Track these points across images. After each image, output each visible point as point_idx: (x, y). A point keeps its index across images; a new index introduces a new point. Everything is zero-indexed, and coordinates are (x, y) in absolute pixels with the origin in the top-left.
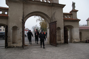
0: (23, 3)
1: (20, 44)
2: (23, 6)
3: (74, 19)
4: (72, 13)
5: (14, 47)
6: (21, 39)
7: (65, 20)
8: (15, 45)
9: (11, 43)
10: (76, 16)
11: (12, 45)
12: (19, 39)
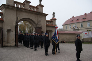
0: (17, 11)
1: (14, 44)
2: (17, 13)
3: (53, 25)
4: (52, 21)
5: (8, 46)
6: (14, 40)
7: (47, 26)
8: (9, 45)
9: (6, 43)
10: (55, 23)
11: (6, 44)
12: (12, 40)
